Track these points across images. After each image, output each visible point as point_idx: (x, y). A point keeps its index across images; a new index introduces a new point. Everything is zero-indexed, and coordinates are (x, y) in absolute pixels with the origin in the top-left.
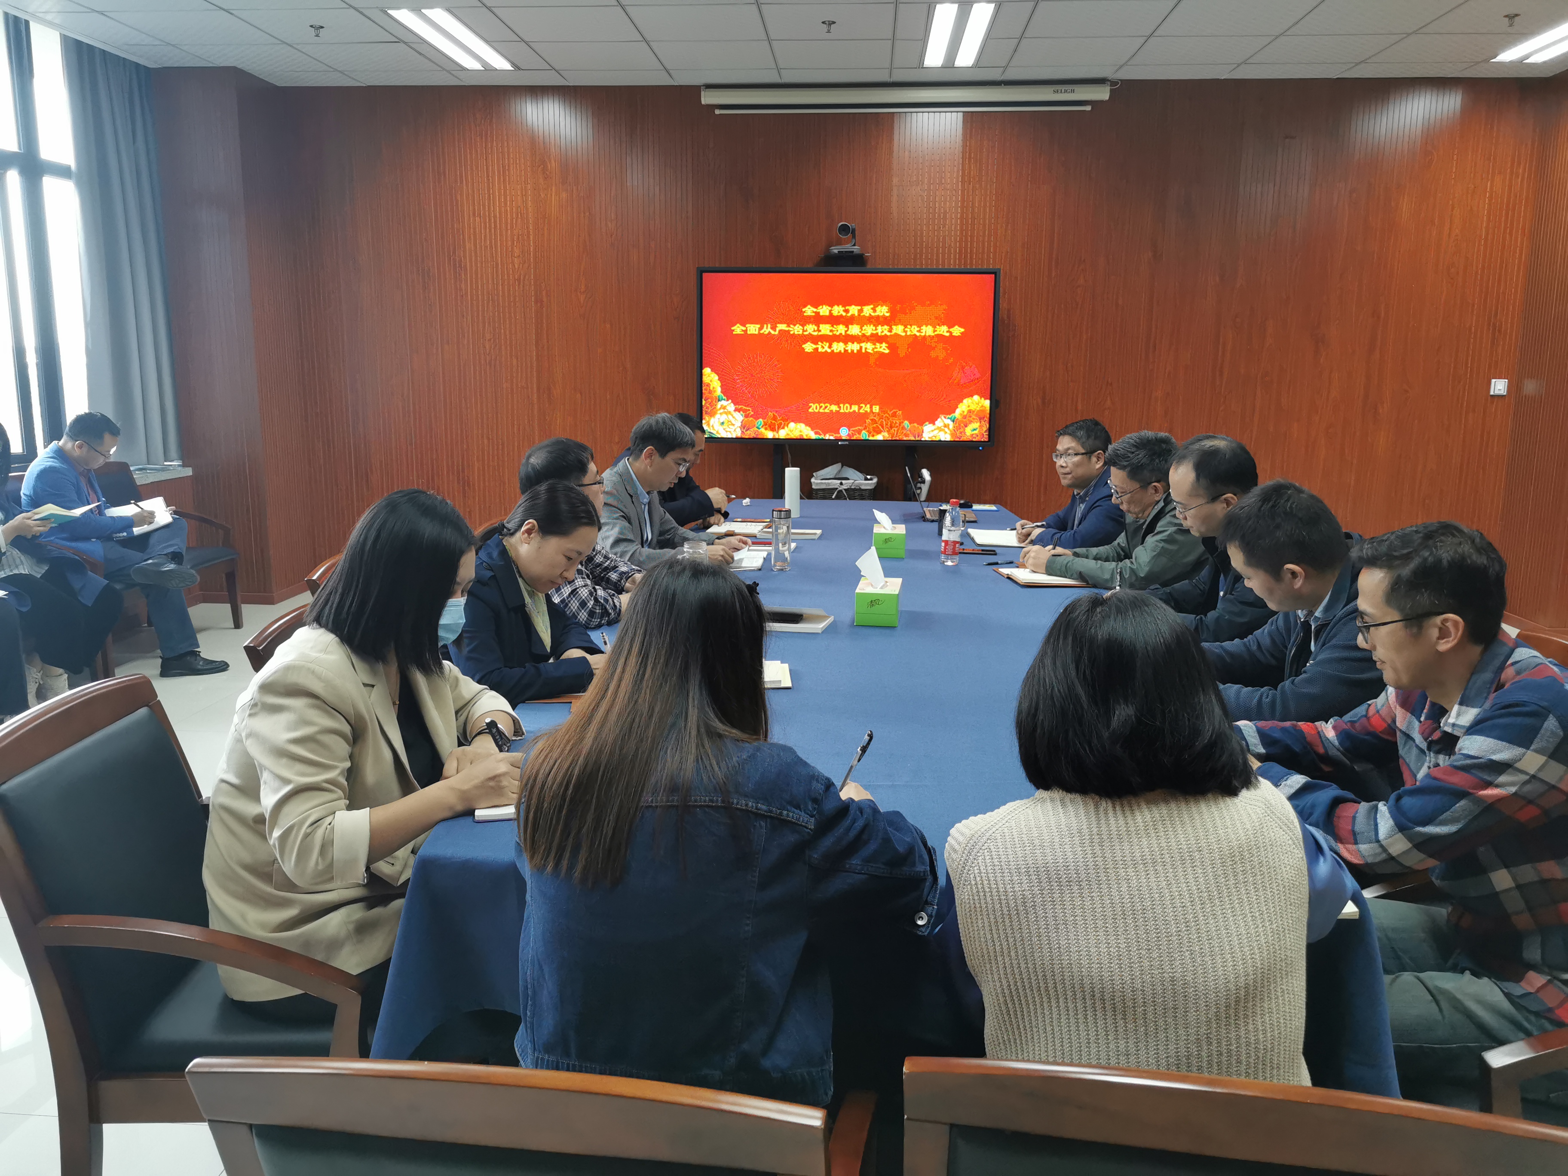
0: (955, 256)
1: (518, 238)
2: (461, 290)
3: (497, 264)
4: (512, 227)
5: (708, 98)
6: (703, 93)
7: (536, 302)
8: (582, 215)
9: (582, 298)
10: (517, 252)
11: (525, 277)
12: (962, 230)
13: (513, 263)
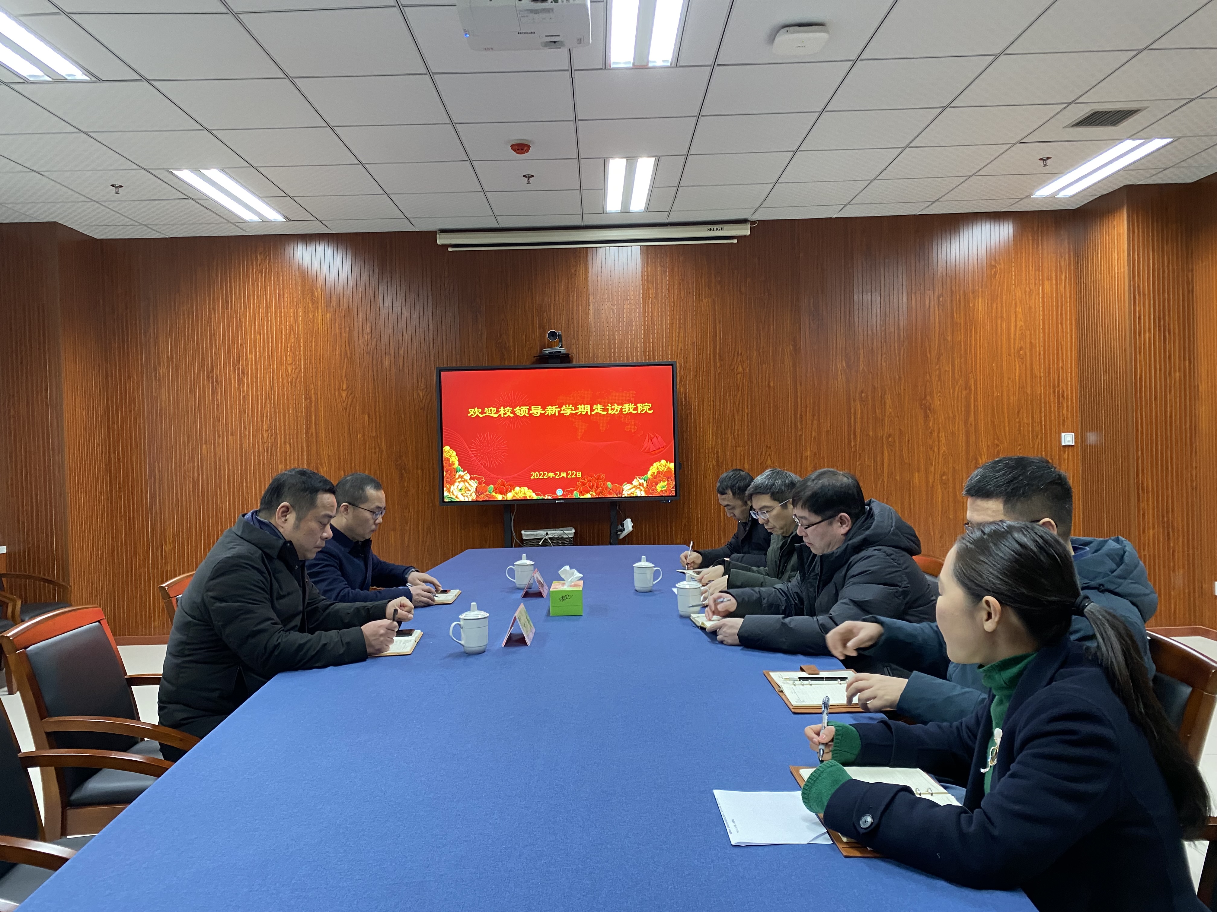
0: (641, 354)
1: (291, 350)
2: (243, 391)
3: (273, 370)
4: (286, 341)
5: (441, 240)
6: (438, 236)
7: (306, 399)
8: (343, 330)
9: (344, 395)
10: (290, 360)
11: (296, 380)
12: (645, 334)
13: (286, 369)
